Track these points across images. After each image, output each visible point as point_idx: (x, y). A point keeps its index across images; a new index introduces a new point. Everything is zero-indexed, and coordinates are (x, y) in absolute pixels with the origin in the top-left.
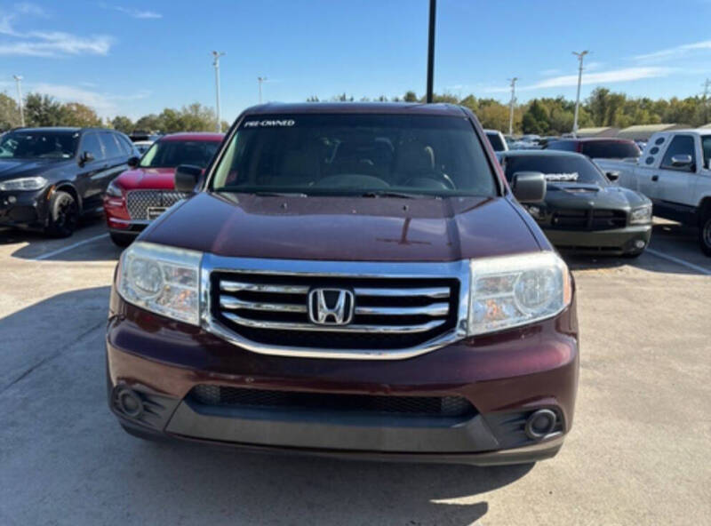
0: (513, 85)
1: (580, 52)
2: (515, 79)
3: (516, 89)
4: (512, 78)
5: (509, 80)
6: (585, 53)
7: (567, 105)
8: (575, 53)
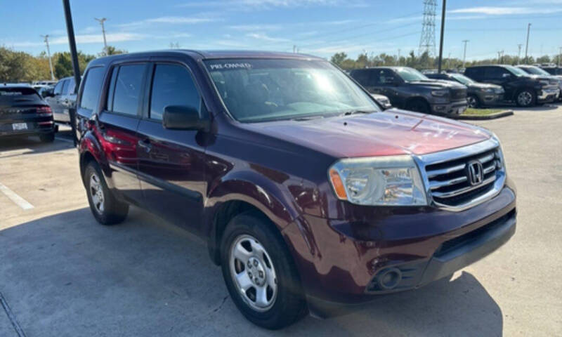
0: (46, 41)
1: (101, 18)
2: (47, 36)
3: (49, 43)
4: (45, 35)
5: (42, 36)
6: (104, 19)
7: (86, 58)
8: (96, 19)
